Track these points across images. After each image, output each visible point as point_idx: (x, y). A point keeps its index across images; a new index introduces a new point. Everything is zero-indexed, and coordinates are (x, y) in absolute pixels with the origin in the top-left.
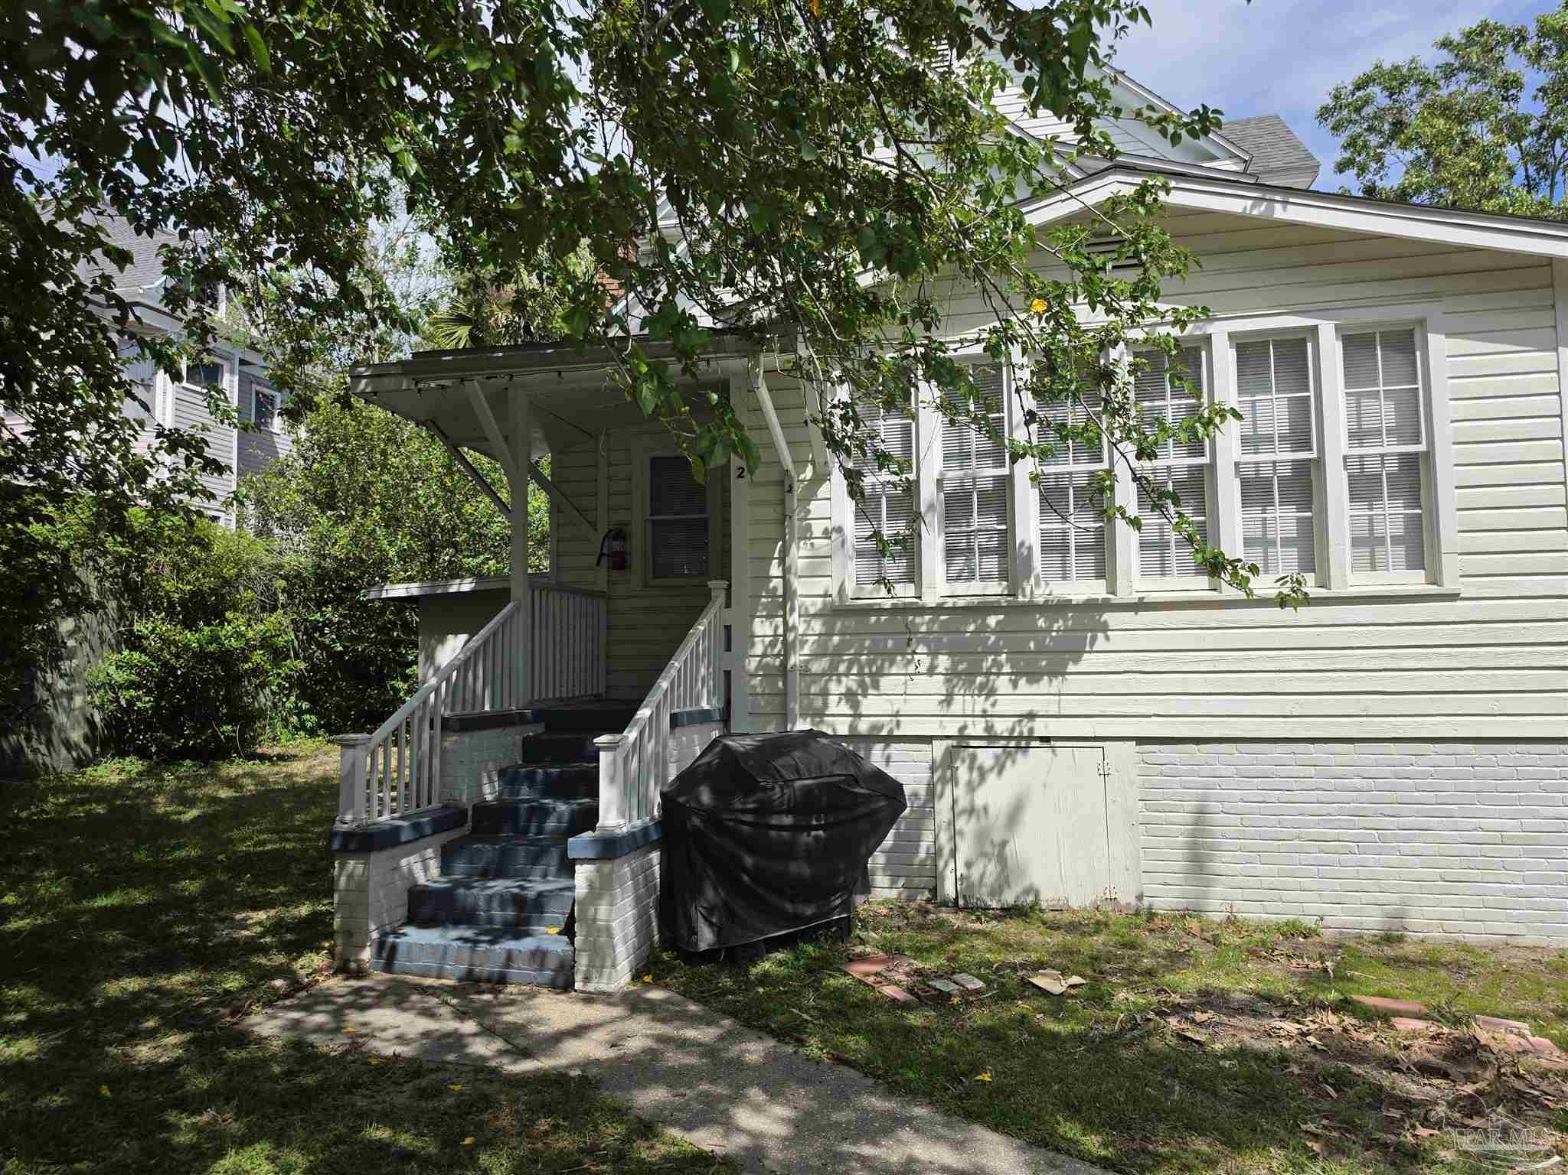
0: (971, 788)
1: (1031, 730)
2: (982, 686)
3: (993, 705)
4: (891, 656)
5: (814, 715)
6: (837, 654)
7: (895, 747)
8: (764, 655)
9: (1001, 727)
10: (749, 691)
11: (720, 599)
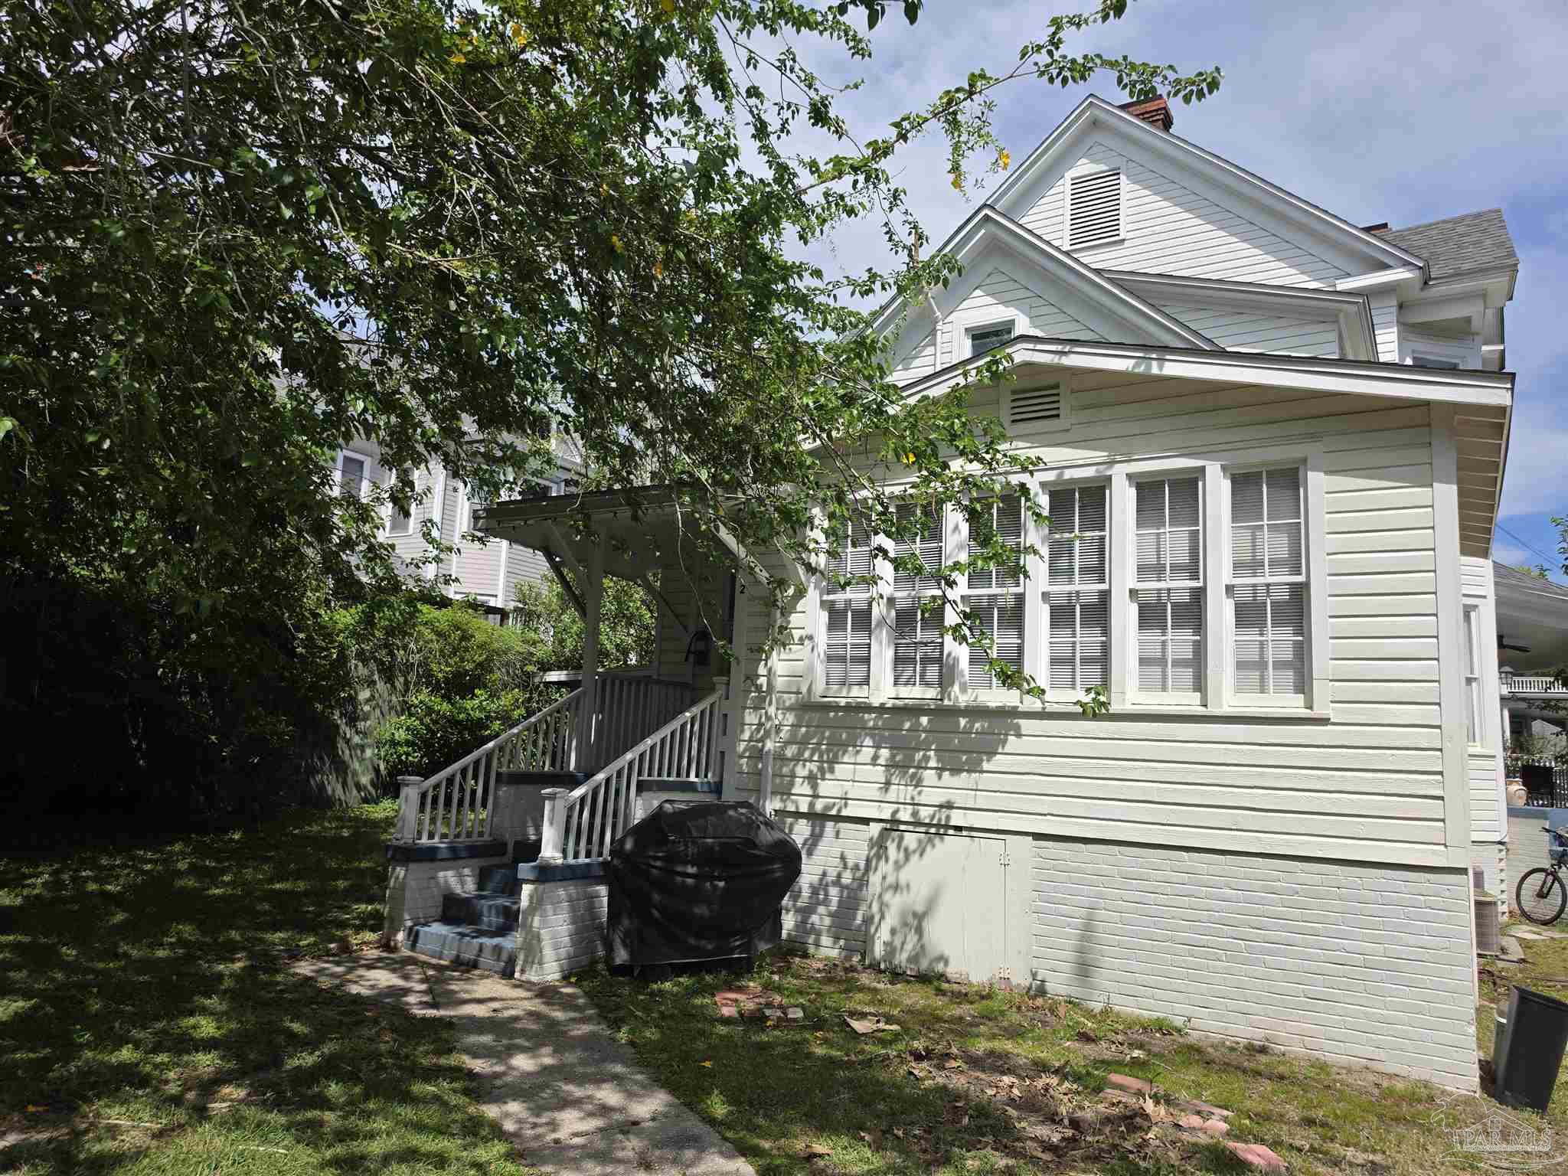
0: (898, 867)
1: (948, 818)
2: (914, 775)
3: (920, 793)
4: (844, 746)
5: (782, 794)
6: (803, 743)
7: (841, 825)
8: (750, 740)
9: (925, 814)
10: (737, 769)
11: (720, 692)
